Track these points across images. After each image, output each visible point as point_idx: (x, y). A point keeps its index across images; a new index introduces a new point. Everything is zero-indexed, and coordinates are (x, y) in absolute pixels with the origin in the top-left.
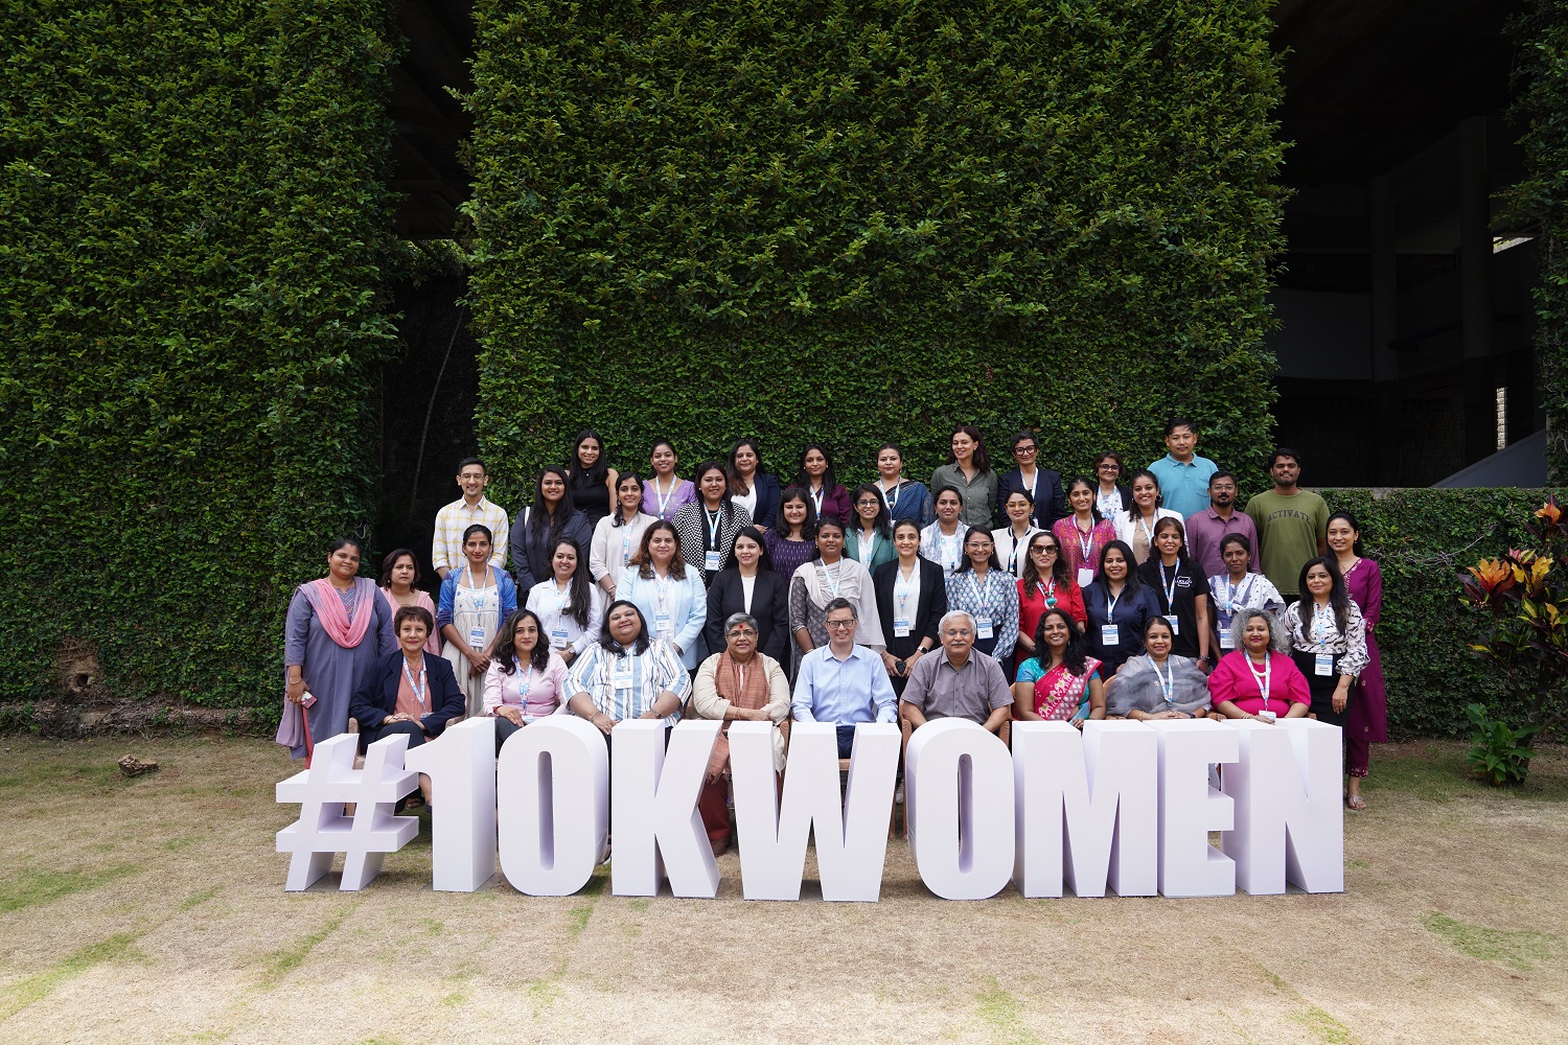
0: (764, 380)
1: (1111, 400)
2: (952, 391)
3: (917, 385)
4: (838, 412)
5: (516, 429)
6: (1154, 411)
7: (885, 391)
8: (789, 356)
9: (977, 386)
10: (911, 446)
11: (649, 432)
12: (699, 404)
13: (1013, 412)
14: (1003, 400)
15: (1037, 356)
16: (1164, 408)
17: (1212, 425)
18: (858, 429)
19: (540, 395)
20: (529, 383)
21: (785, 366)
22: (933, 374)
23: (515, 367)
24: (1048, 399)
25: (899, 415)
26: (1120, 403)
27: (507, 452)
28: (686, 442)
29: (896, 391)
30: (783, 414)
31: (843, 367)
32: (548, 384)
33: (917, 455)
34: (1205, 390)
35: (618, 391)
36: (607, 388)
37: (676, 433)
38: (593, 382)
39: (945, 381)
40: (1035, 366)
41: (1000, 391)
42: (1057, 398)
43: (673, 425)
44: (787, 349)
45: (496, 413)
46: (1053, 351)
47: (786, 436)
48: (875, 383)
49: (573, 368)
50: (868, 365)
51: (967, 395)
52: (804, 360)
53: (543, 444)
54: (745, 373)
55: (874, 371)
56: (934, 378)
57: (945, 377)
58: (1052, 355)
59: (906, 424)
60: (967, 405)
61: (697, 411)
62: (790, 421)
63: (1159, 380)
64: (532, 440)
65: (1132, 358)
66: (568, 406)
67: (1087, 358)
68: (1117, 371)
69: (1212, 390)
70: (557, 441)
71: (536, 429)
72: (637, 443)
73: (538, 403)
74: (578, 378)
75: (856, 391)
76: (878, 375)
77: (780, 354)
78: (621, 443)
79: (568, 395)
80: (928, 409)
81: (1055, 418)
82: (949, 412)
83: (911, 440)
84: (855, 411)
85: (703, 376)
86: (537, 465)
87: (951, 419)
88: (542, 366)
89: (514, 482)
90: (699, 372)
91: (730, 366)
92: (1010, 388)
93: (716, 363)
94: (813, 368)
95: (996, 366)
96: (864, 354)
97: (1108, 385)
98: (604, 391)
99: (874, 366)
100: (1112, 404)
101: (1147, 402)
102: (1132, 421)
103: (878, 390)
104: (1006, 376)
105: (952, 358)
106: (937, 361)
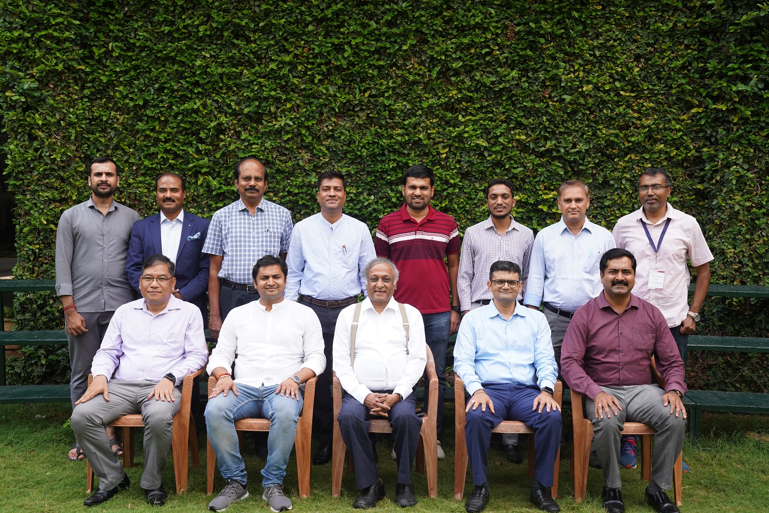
0: (286, 39)
1: (637, 58)
2: (473, 51)
3: (437, 45)
4: (359, 73)
5: (36, 85)
6: (683, 67)
7: (405, 51)
8: (310, 14)
9: (498, 44)
10: (430, 107)
11: (173, 91)
12: (222, 65)
13: (535, 71)
14: (526, 59)
15: (562, 13)
16: (695, 64)
17: (745, 80)
18: (379, 90)
19: (59, 51)
20: (45, 36)
21: (307, 25)
22: (455, 32)
23: (31, 21)
24: (571, 57)
25: (419, 75)
26: (647, 60)
27: (26, 108)
28: (209, 102)
29: (415, 51)
30: (305, 74)
31: (364, 26)
32: (67, 39)
33: (437, 116)
34: (741, 42)
35: (142, 49)
36: (130, 47)
37: (199, 93)
38: (116, 39)
39: (466, 41)
40: (559, 23)
41: (522, 50)
42: (578, 56)
43: (197, 84)
44: (309, 8)
45: (12, 67)
46: (578, 7)
47: (308, 97)
48: (395, 42)
49: (96, 23)
50: (390, 24)
51: (487, 54)
52: (325, 19)
53: (64, 101)
54: (267, 31)
55: (394, 30)
56: (455, 37)
57: (465, 36)
58: (577, 10)
59: (426, 84)
60: (489, 64)
61: (220, 70)
62: (312, 82)
63: (691, 35)
64: (54, 97)
65: (663, 12)
66: (92, 62)
67: (615, 12)
68: (645, 26)
69: (749, 42)
70: (82, 99)
71: (56, 86)
72: (162, 101)
73: (57, 58)
74: (100, 35)
75: (377, 51)
76: (400, 35)
77: (302, 13)
78: (146, 102)
79: (92, 53)
80: (448, 69)
81: (577, 77)
82: (470, 72)
83: (430, 101)
84: (375, 73)
85: (226, 34)
86: (59, 122)
87: (472, 79)
88: (60, 20)
89: (36, 138)
90: (222, 30)
91: (252, 26)
92: (532, 46)
93: (237, 21)
94: (336, 27)
95: (518, 25)
96: (384, 13)
97: (635, 41)
98: (128, 50)
99: (397, 26)
100: (639, 62)
101: (676, 58)
102: (659, 79)
103: (400, 49)
104: (529, 33)
105: (473, 15)
106: (458, 20)
